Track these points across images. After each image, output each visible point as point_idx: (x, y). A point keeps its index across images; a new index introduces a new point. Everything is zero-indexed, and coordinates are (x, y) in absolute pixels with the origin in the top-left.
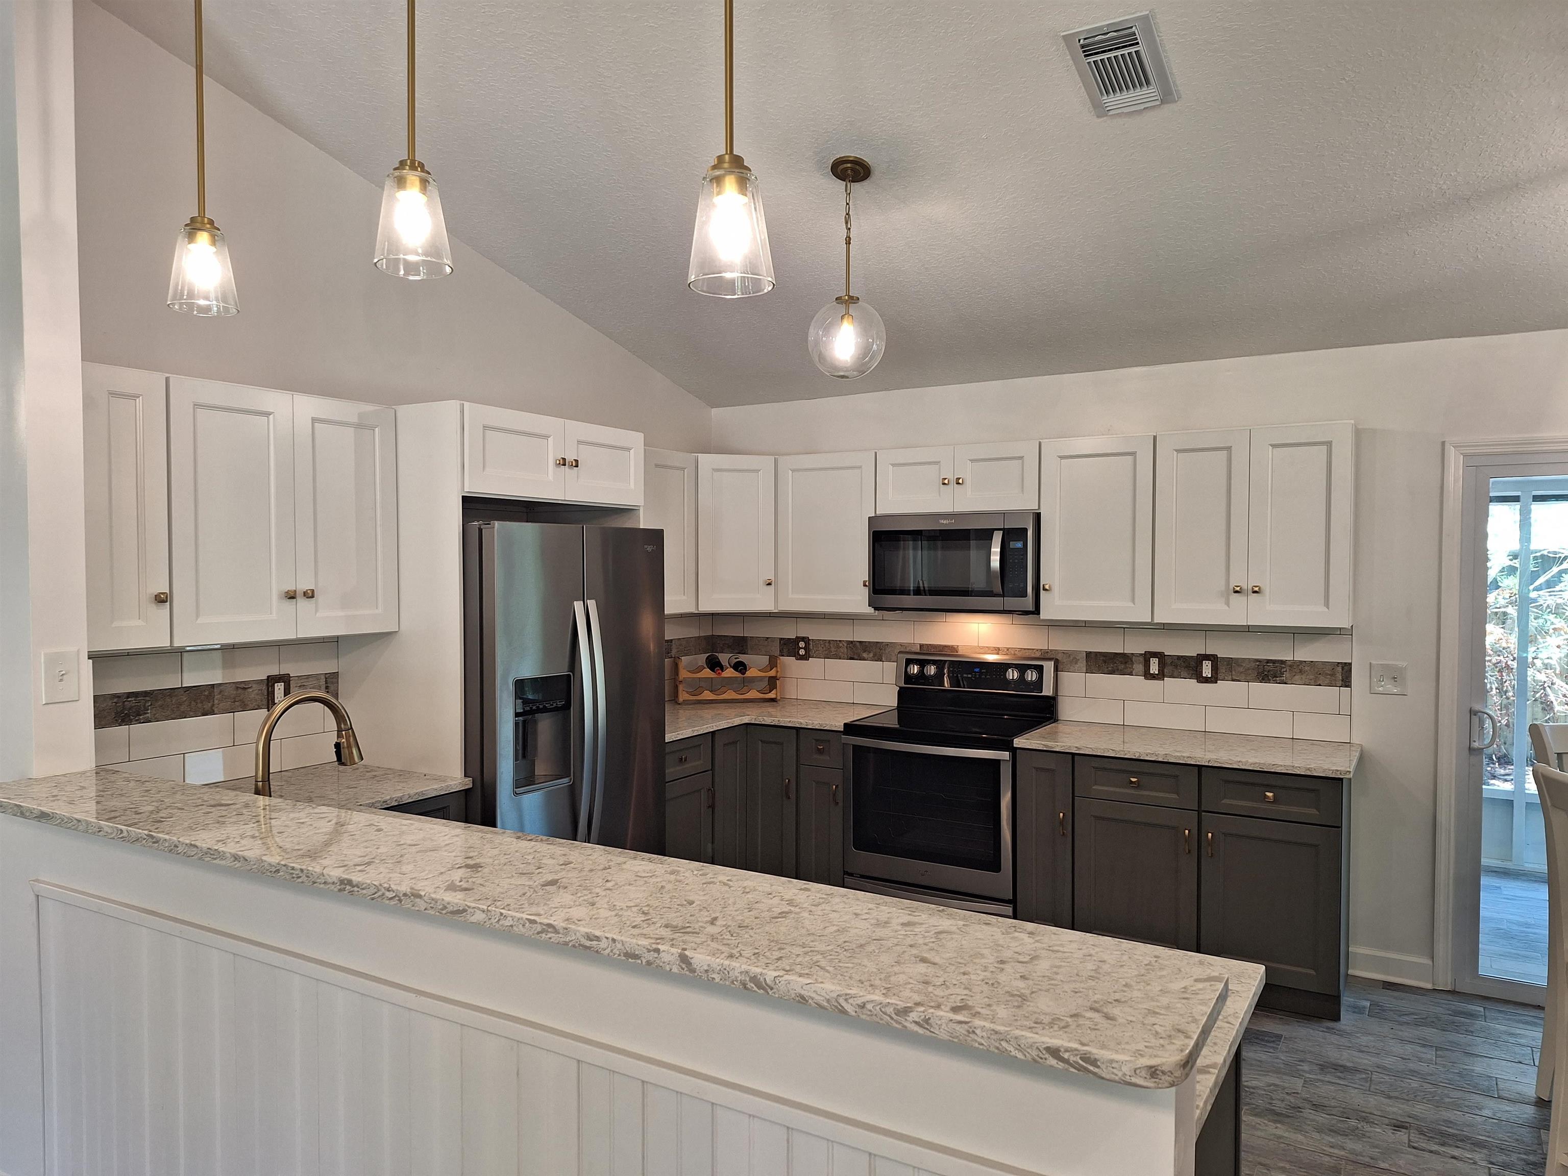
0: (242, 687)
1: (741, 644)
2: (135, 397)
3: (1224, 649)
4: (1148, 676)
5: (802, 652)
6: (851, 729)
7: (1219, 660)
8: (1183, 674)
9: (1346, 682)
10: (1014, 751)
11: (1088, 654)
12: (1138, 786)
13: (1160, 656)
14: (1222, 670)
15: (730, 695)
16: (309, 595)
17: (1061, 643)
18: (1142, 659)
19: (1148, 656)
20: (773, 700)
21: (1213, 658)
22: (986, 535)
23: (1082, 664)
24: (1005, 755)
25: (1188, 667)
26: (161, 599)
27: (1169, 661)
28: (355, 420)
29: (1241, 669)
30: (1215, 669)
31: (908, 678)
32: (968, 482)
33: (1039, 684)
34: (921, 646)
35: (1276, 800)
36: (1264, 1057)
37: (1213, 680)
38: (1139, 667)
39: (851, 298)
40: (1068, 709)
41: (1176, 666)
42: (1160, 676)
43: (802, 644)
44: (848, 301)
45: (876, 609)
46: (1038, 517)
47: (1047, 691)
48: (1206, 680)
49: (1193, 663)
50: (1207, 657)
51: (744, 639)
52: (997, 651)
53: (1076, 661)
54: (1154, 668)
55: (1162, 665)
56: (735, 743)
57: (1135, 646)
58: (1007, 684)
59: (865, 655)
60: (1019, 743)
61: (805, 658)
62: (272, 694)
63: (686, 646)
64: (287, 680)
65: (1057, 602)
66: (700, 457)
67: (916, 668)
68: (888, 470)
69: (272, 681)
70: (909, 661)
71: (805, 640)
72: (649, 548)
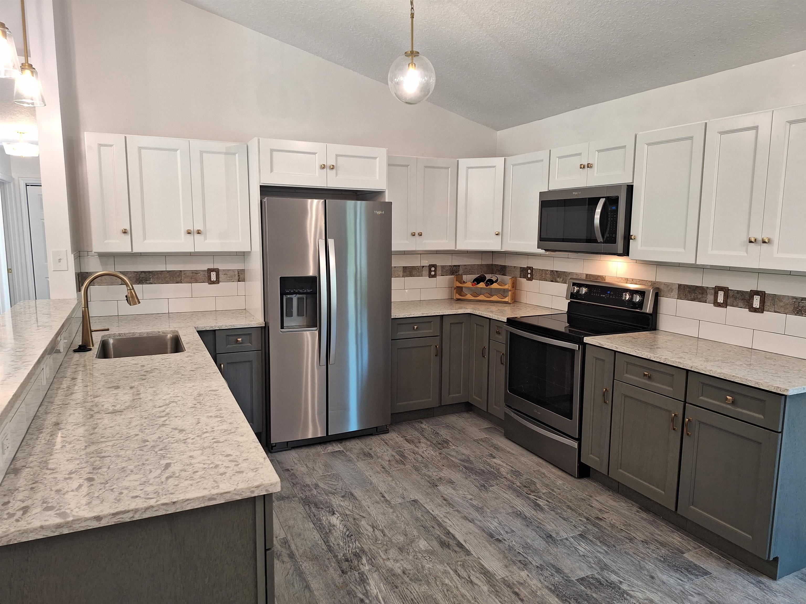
0: (196, 272)
1: (503, 270)
2: (111, 146)
3: (769, 288)
4: (716, 304)
5: (529, 276)
6: (511, 321)
7: (766, 296)
8: (741, 304)
10: (584, 345)
11: (680, 286)
12: (649, 378)
13: (726, 290)
14: (768, 303)
15: (481, 297)
16: (199, 232)
17: (664, 278)
18: (713, 292)
19: (717, 289)
21: (762, 294)
22: (594, 202)
23: (675, 293)
24: (575, 346)
25: (743, 299)
26: (125, 232)
27: (731, 294)
28: (224, 151)
29: (782, 304)
30: (762, 302)
31: (572, 296)
32: (595, 166)
33: (641, 304)
34: (587, 275)
35: (733, 403)
36: (672, 581)
37: (761, 310)
38: (711, 297)
39: (412, 52)
40: (665, 324)
41: (736, 298)
42: (725, 305)
43: (529, 271)
44: (413, 54)
45: (545, 250)
46: (630, 188)
47: (648, 308)
48: (755, 310)
49: (747, 297)
50: (757, 293)
51: (505, 267)
52: (633, 281)
53: (672, 290)
54: (721, 299)
55: (726, 297)
56: (460, 323)
57: (710, 282)
58: (623, 303)
59: (558, 279)
60: (587, 340)
61: (530, 279)
62: (210, 277)
63: (469, 269)
64: (217, 271)
65: (639, 247)
66: (461, 160)
67: (576, 289)
68: (555, 162)
69: (210, 271)
70: (574, 284)
71: (531, 268)
72: (379, 213)
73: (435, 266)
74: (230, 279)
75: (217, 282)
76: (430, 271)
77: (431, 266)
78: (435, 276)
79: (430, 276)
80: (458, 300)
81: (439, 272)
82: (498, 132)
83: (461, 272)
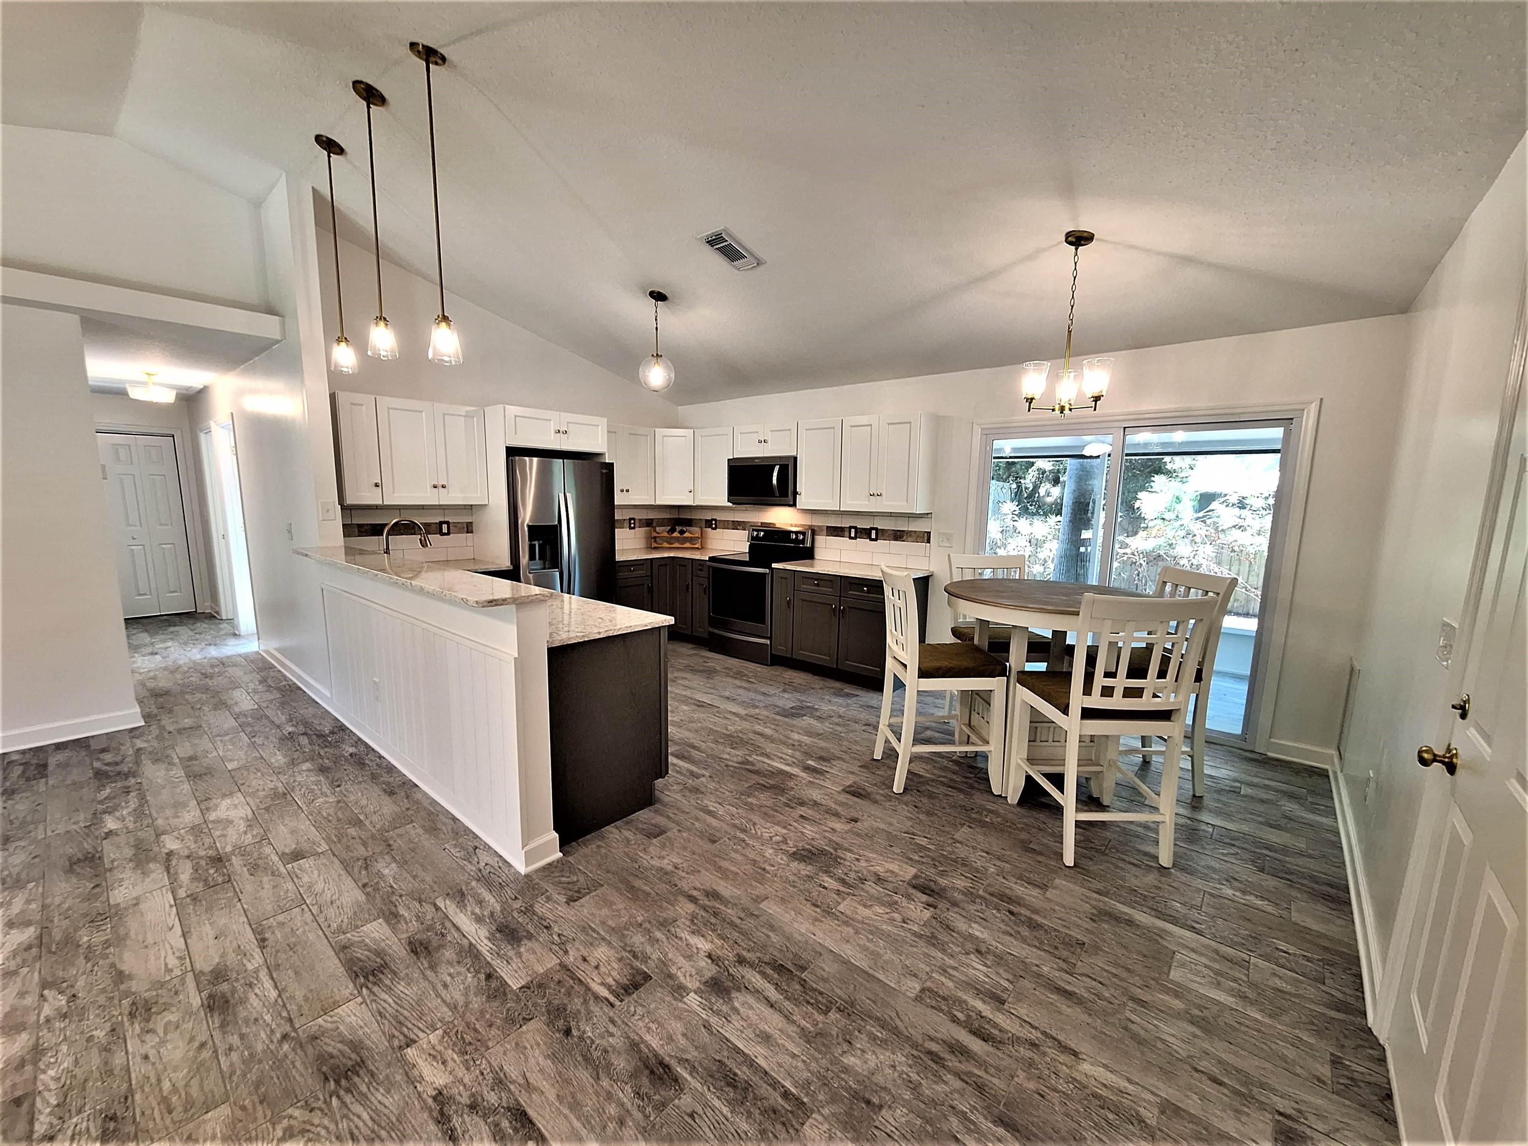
0: (429, 525)
1: (689, 523)
2: (362, 405)
3: (880, 524)
4: (851, 538)
5: (714, 526)
6: (712, 559)
7: (878, 530)
8: (864, 537)
9: (929, 541)
10: (772, 569)
11: (827, 527)
12: (818, 585)
13: (855, 528)
14: (880, 535)
15: (677, 545)
16: (443, 487)
17: (818, 522)
18: (848, 529)
19: (851, 528)
20: (698, 548)
21: (876, 529)
22: (772, 467)
23: (825, 532)
24: (764, 571)
25: (866, 533)
26: (377, 485)
27: (859, 530)
28: (464, 414)
29: (887, 534)
30: (877, 534)
31: (753, 538)
32: (769, 442)
33: (803, 541)
34: (761, 523)
35: (868, 592)
37: (876, 539)
38: (847, 534)
39: (657, 354)
40: (819, 553)
41: (861, 533)
42: (855, 538)
43: (714, 522)
44: (658, 356)
45: (733, 504)
46: (795, 459)
47: (808, 544)
48: (872, 540)
49: (868, 532)
50: (874, 528)
51: (691, 520)
52: (796, 526)
53: (822, 530)
54: (853, 534)
55: (856, 533)
56: (666, 565)
57: (845, 523)
58: (792, 541)
59: (740, 527)
60: (774, 565)
61: (715, 529)
62: (441, 529)
63: (662, 522)
64: (448, 523)
65: (803, 500)
66: (657, 430)
67: (755, 533)
68: (738, 437)
69: (441, 523)
70: (753, 530)
71: (715, 520)
72: (604, 471)
73: (634, 519)
74: (460, 531)
75: (448, 534)
76: (630, 524)
77: (630, 519)
78: (634, 528)
79: (631, 528)
80: (655, 548)
81: (637, 524)
82: (680, 408)
83: (654, 525)
